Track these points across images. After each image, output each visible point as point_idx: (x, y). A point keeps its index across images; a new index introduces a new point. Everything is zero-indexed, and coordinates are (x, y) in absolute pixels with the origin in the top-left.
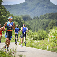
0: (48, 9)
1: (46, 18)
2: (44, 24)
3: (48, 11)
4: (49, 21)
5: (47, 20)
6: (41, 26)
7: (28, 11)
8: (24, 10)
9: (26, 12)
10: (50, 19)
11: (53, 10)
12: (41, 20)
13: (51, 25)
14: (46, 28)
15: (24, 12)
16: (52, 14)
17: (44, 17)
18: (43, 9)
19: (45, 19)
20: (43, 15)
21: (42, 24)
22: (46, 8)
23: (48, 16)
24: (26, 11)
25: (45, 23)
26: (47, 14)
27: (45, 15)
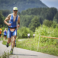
0: (30, 4)
1: (29, 13)
2: (26, 21)
3: (31, 6)
4: (31, 17)
5: (29, 16)
6: (23, 23)
7: (9, 5)
8: (4, 4)
9: (6, 7)
10: (33, 14)
11: (36, 4)
12: (23, 16)
13: (34, 22)
14: (28, 25)
15: (4, 7)
16: (35, 9)
17: (26, 12)
18: (25, 3)
19: (27, 14)
20: (25, 10)
21: (24, 20)
22: (29, 3)
23: (30, 12)
24: (7, 5)
25: (27, 19)
26: (29, 9)
27: (27, 11)
